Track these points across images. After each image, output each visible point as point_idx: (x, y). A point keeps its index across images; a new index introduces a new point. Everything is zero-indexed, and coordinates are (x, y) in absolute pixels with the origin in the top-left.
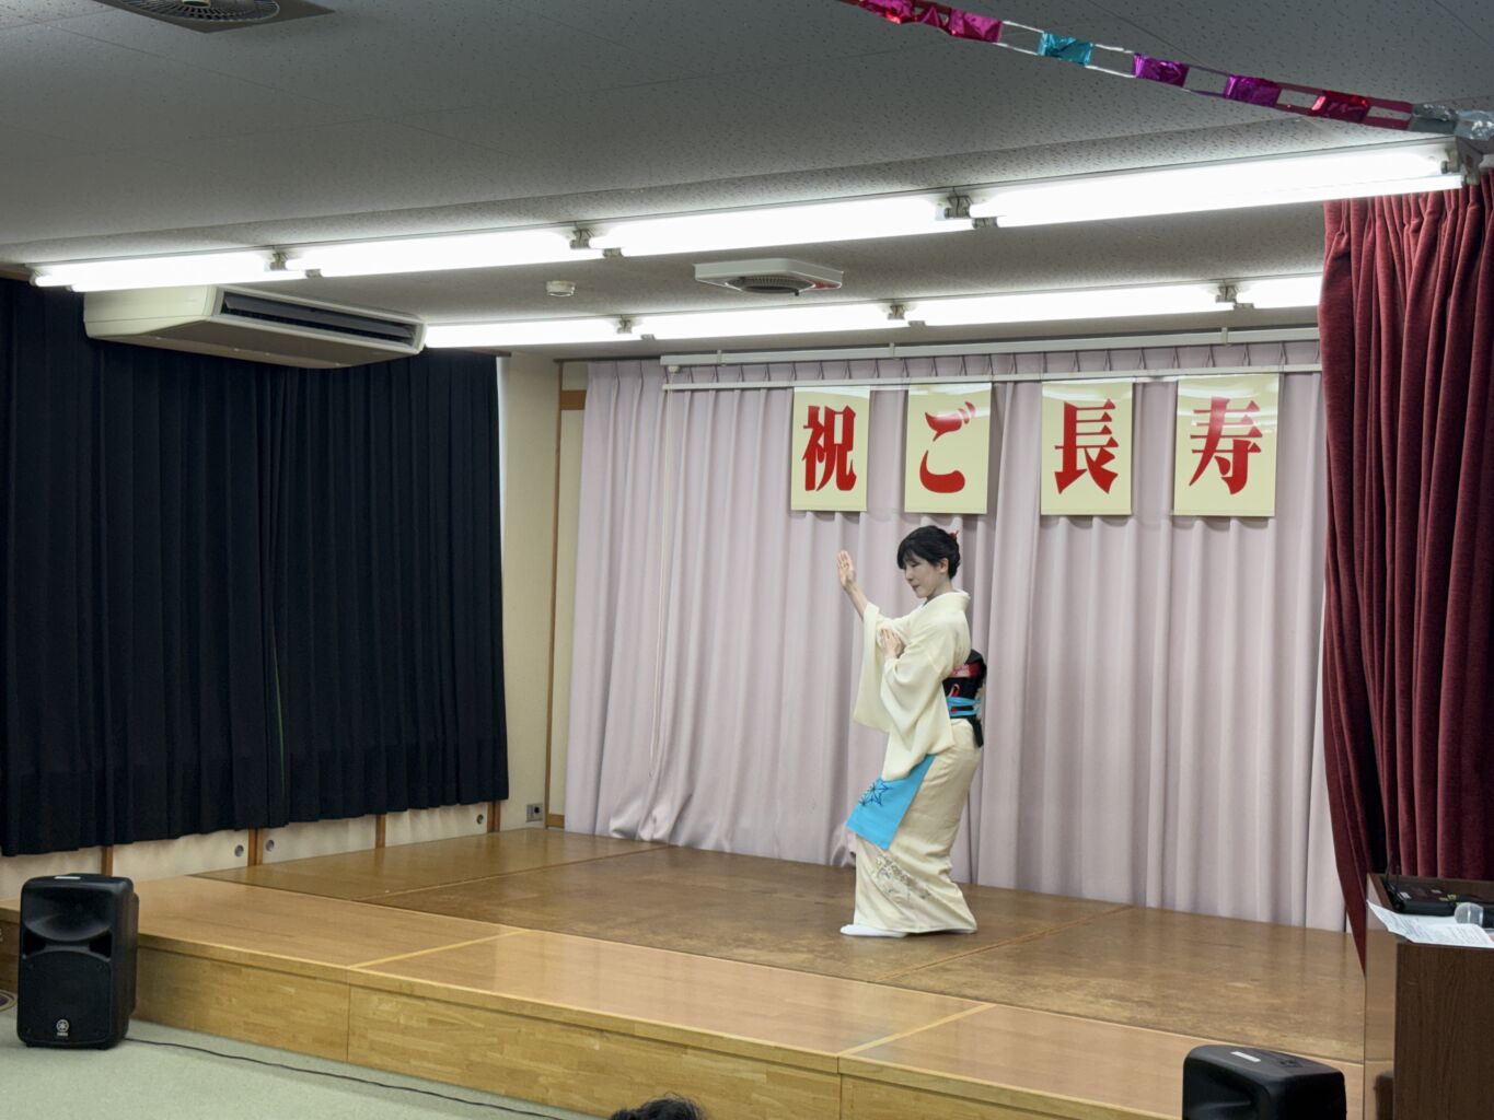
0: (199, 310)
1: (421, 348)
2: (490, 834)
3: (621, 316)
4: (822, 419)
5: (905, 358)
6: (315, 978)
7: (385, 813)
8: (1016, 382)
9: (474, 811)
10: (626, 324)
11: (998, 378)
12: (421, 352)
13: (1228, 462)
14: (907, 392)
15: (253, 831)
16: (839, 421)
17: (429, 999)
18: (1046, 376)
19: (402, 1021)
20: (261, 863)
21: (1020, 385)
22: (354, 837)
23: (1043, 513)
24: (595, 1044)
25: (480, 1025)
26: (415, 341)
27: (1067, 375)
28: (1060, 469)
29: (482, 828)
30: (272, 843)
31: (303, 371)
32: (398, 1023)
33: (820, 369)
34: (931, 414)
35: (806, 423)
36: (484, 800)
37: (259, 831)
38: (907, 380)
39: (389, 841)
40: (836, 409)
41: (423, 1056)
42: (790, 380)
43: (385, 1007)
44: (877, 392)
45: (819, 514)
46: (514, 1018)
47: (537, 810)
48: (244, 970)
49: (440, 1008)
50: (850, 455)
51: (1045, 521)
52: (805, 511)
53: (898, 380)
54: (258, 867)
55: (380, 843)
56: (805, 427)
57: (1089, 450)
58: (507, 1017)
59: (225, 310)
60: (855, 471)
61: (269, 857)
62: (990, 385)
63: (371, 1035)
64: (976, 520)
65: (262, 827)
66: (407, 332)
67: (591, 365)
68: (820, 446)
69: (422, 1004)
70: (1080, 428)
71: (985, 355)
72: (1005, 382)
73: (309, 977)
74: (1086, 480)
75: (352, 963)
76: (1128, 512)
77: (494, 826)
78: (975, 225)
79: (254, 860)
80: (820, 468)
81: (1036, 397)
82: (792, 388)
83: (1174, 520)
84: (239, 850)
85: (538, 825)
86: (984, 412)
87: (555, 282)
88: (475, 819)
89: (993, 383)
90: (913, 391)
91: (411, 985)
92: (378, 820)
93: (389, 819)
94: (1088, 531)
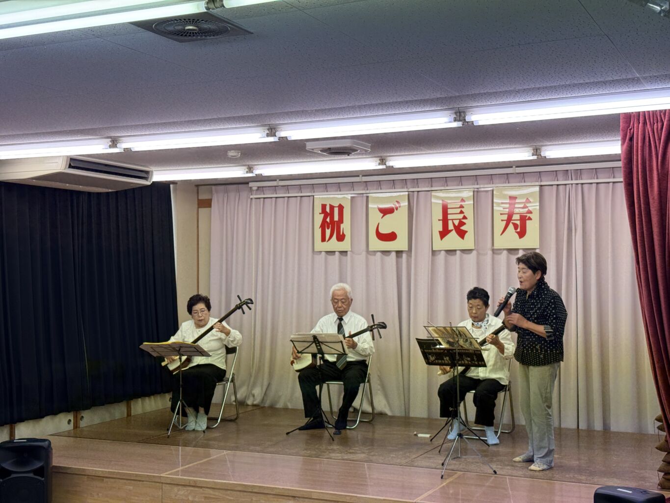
0: (59, 167)
3: (248, 165)
4: (328, 210)
5: (366, 182)
7: (131, 400)
10: (251, 169)
11: (410, 190)
12: (152, 184)
13: (518, 225)
14: (368, 197)
15: (75, 412)
16: (336, 211)
18: (433, 189)
19: (190, 499)
21: (420, 193)
22: (118, 411)
23: (434, 249)
25: (232, 498)
26: (149, 180)
27: (442, 188)
28: (441, 230)
30: (83, 417)
33: (326, 187)
34: (380, 207)
38: (368, 192)
39: (133, 413)
40: (335, 206)
43: (181, 492)
44: (353, 197)
45: (328, 252)
46: (250, 494)
49: (211, 491)
50: (342, 226)
51: (434, 253)
52: (321, 252)
53: (364, 192)
54: (78, 429)
55: (129, 414)
56: (320, 213)
57: (454, 221)
58: (246, 494)
59: (70, 167)
60: (344, 233)
61: (83, 424)
62: (407, 193)
64: (402, 253)
65: (79, 410)
66: (146, 175)
67: (213, 187)
68: (327, 222)
69: (201, 490)
70: (450, 211)
71: (403, 180)
72: (414, 192)
73: (141, 481)
74: (453, 235)
75: (162, 473)
76: (473, 248)
78: (464, 125)
79: (76, 426)
80: (328, 232)
81: (428, 199)
82: (313, 196)
83: (493, 250)
84: (69, 421)
86: (405, 205)
87: (232, 151)
88: (168, 399)
90: (371, 196)
92: (128, 403)
93: (132, 403)
94: (454, 257)
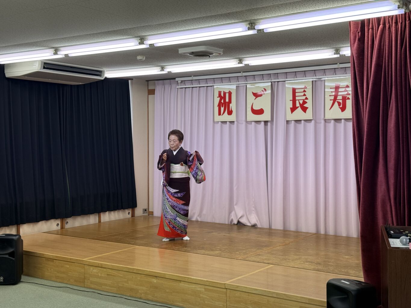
0: (37, 68)
1: (104, 78)
2: (132, 218)
3: (161, 66)
4: (222, 95)
5: (246, 76)
6: (74, 263)
7: (101, 213)
8: (278, 82)
9: (127, 211)
10: (163, 69)
11: (272, 81)
12: (104, 79)
13: (340, 103)
14: (246, 86)
15: (62, 219)
16: (227, 95)
17: (107, 268)
18: (287, 80)
19: (100, 275)
20: (64, 228)
21: (279, 83)
22: (92, 220)
23: (287, 120)
24: (155, 281)
25: (122, 276)
26: (102, 76)
27: (293, 79)
28: (292, 107)
29: (130, 216)
30: (67, 222)
31: (71, 86)
32: (98, 275)
33: (221, 80)
34: (254, 92)
35: (218, 96)
36: (130, 208)
37: (63, 219)
38: (246, 82)
39: (102, 220)
40: (226, 92)
41: (106, 285)
42: (213, 84)
43: (95, 271)
44: (238, 86)
45: (222, 122)
46: (131, 273)
47: (146, 210)
48: (54, 261)
49: (110, 271)
50: (231, 105)
51: (288, 122)
52: (218, 122)
53: (244, 83)
54: (63, 229)
55: (100, 221)
56: (218, 97)
57: (300, 101)
58: (129, 273)
59: (44, 68)
60: (232, 110)
61: (67, 226)
62: (270, 83)
63: (91, 279)
64: (268, 123)
65: (64, 218)
66: (99, 73)
67: (156, 81)
68: (222, 103)
69: (105, 270)
70: (297, 94)
71: (269, 74)
72: (275, 82)
73: (73, 262)
74: (299, 110)
75: (84, 258)
76: (312, 119)
77: (133, 215)
78: (258, 32)
79: (62, 227)
80: (222, 109)
81: (284, 86)
82: (214, 86)
83: (325, 120)
84: (58, 225)
85: (146, 214)
86: (269, 91)
87: (139, 56)
88: (127, 213)
89: (271, 82)
90: (248, 86)
91: (101, 264)
92: (99, 214)
93: (102, 215)
94: (300, 125)
